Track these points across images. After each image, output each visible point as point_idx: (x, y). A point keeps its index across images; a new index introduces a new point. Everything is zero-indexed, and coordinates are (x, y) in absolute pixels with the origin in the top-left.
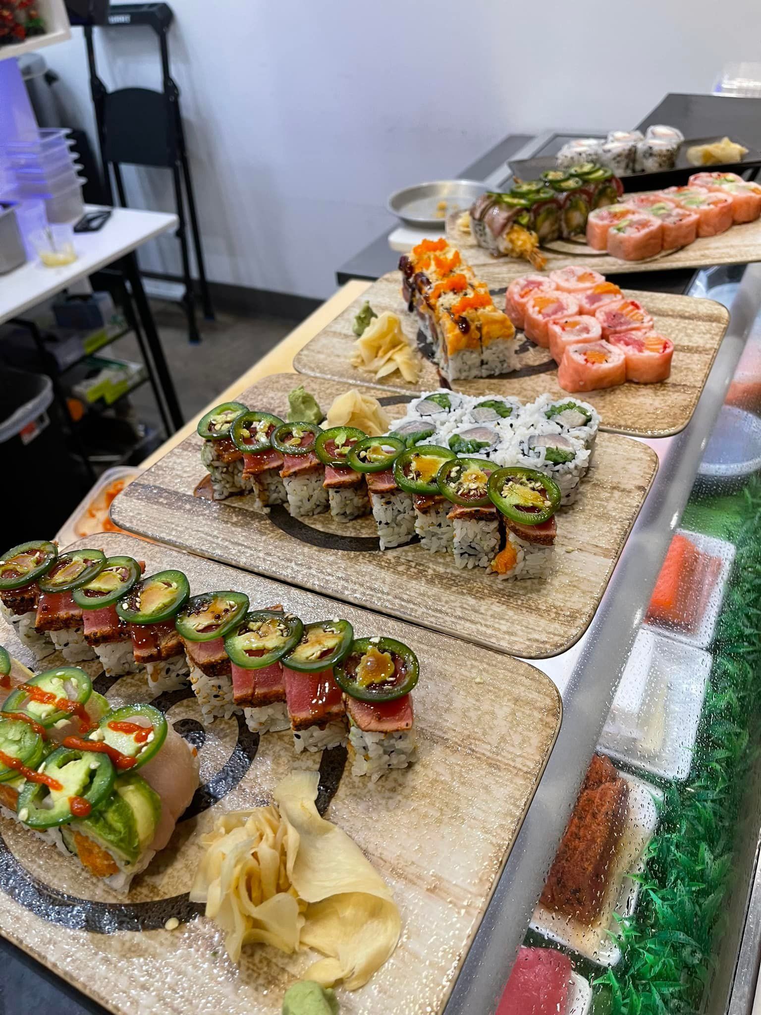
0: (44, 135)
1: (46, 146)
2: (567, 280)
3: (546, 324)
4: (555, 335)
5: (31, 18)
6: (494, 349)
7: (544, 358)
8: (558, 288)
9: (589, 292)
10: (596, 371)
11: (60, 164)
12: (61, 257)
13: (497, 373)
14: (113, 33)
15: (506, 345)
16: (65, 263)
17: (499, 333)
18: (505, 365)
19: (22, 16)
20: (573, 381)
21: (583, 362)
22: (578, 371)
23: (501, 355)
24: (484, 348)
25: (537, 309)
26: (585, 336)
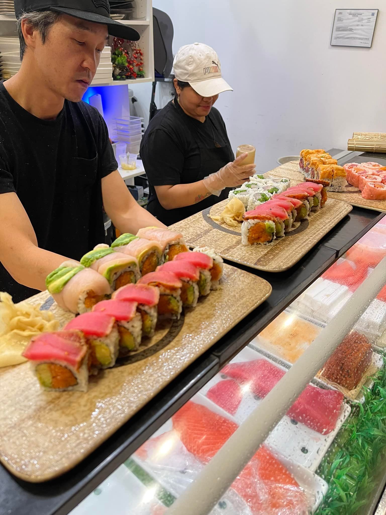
0: (132, 119)
1: (132, 123)
2: (369, 165)
3: (359, 176)
4: (362, 179)
5: (140, 70)
6: (338, 180)
7: (356, 189)
8: (364, 167)
9: (377, 170)
10: (378, 190)
11: (137, 131)
12: (130, 166)
13: (337, 190)
14: (164, 86)
15: (342, 180)
16: (131, 169)
17: (340, 174)
18: (340, 188)
19: (136, 69)
20: (368, 195)
21: (374, 187)
22: (371, 190)
23: (339, 184)
24: (333, 179)
25: (355, 171)
26: (374, 180)
